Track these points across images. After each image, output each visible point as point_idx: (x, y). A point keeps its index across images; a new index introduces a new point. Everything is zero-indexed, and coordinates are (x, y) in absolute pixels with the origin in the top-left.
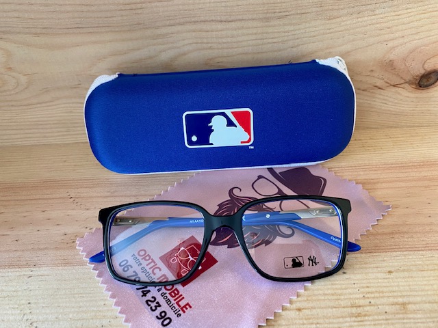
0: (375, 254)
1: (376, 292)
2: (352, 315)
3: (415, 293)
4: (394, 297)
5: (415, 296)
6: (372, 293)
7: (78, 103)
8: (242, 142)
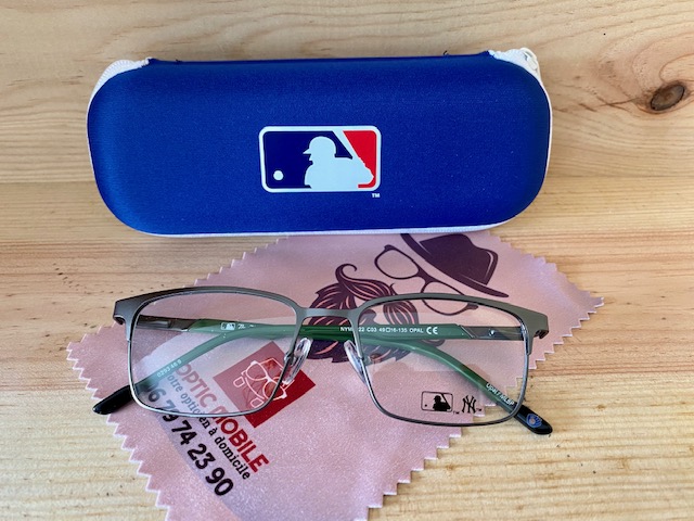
0: (576, 377)
1: (579, 438)
2: (538, 477)
3: (642, 442)
4: (608, 447)
5: (641, 446)
6: (571, 441)
7: (76, 111)
8: (360, 186)
